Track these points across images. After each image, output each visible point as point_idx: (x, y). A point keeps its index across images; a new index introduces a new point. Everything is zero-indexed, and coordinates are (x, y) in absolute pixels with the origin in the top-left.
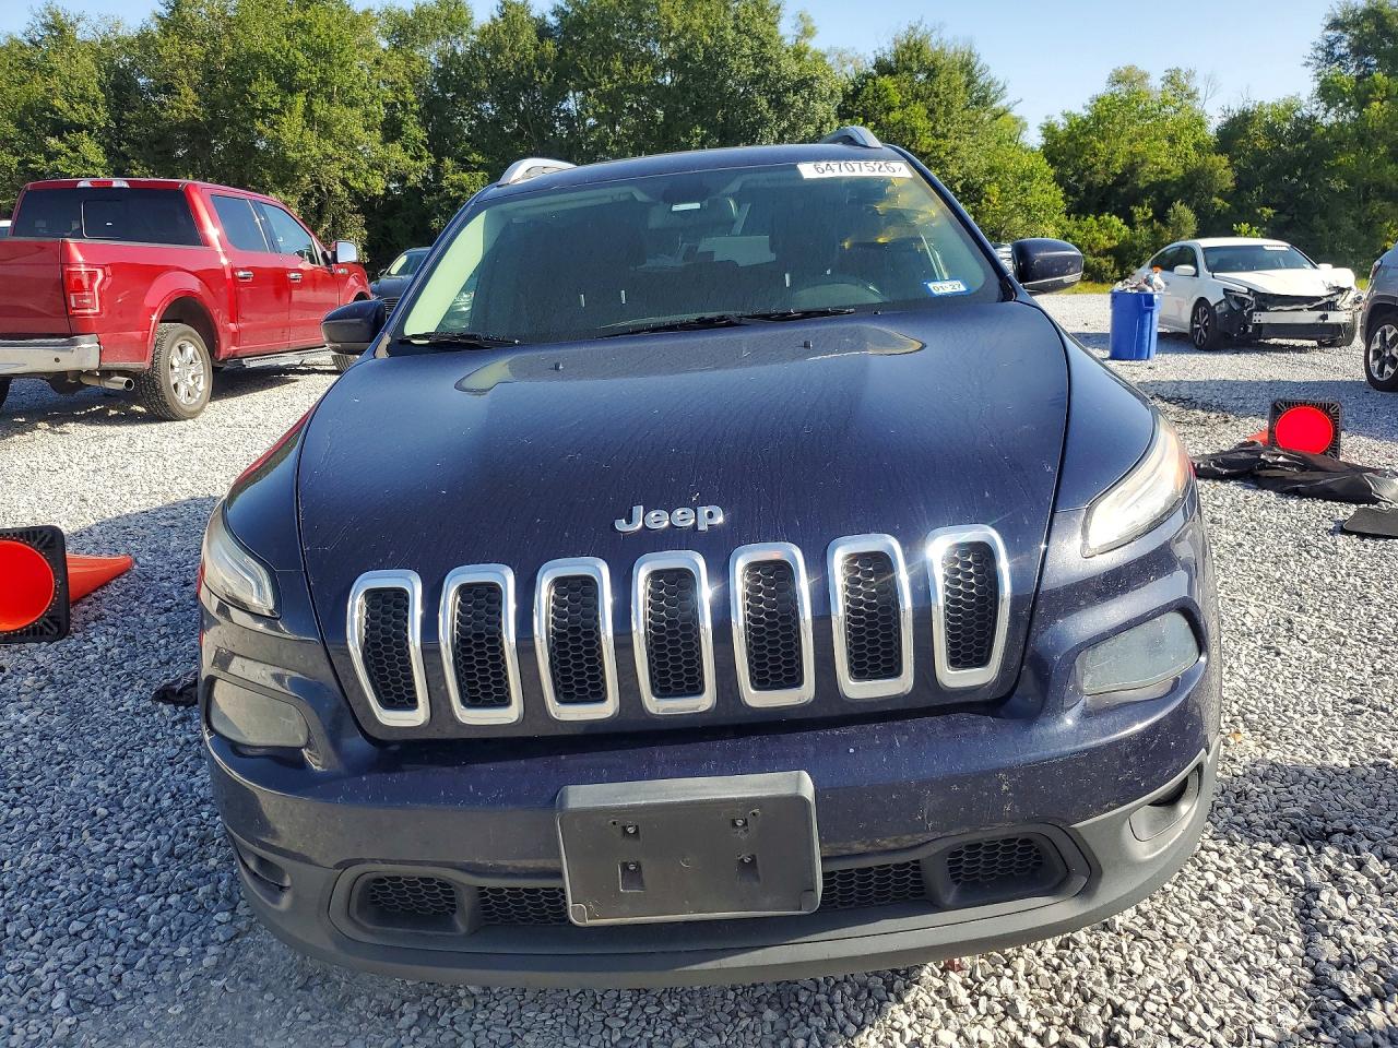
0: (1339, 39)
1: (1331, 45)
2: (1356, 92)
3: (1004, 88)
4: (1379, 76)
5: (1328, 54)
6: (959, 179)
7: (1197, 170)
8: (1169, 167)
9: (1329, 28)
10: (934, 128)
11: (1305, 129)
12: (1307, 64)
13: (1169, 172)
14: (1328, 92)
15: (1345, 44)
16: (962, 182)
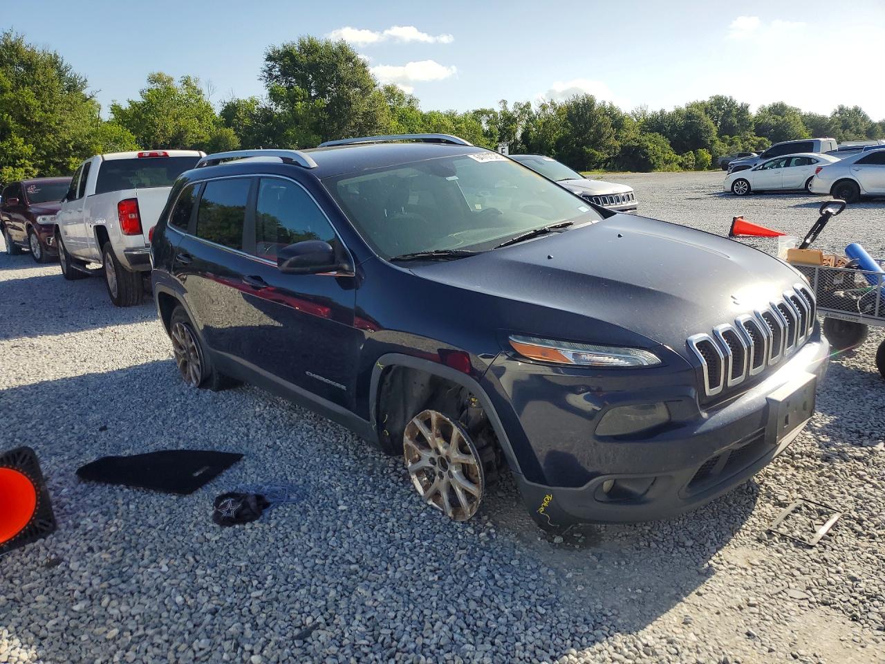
0: (274, 67)
1: (270, 70)
2: (288, 96)
3: (86, 81)
4: (297, 88)
5: (270, 74)
6: (70, 142)
7: (218, 137)
8: (201, 135)
9: (267, 60)
10: (42, 106)
11: (267, 115)
12: (261, 79)
13: (202, 138)
14: (274, 95)
15: (277, 69)
16: (72, 143)
